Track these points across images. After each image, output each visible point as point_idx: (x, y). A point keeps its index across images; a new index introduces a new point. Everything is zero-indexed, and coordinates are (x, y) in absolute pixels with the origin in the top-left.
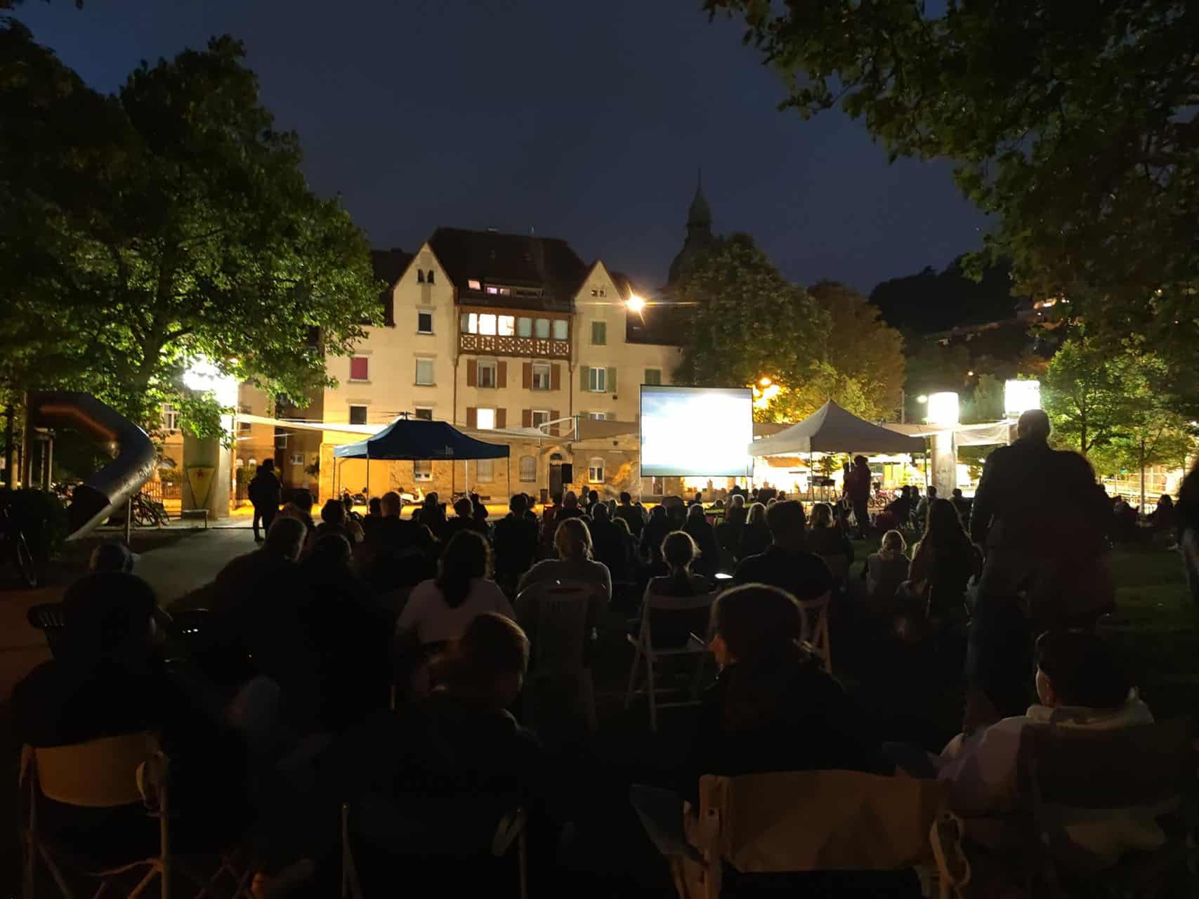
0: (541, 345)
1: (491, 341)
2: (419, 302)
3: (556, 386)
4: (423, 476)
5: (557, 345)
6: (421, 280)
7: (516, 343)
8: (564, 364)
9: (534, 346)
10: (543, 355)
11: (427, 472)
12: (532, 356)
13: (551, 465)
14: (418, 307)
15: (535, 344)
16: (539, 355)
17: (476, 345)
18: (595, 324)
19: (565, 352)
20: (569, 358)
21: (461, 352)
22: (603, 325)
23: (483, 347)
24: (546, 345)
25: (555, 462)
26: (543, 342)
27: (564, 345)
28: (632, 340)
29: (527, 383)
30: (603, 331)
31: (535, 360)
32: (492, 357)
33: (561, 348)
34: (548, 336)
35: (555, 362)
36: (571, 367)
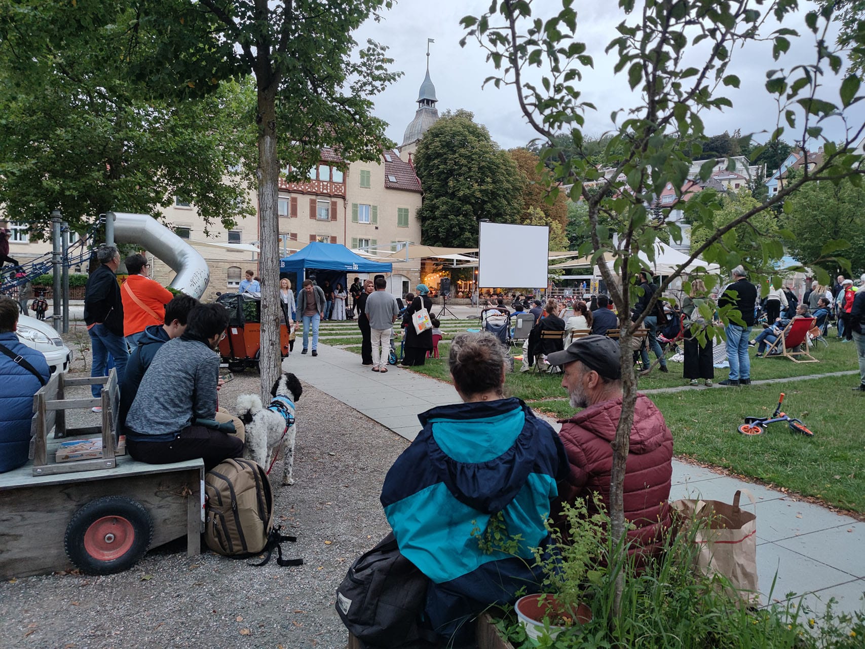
0: (323, 185)
1: (286, 181)
3: (334, 217)
4: (234, 284)
5: (336, 186)
7: (305, 183)
8: (340, 202)
9: (318, 186)
10: (325, 193)
11: (238, 281)
12: (317, 195)
15: (319, 184)
16: (322, 194)
18: (363, 172)
19: (341, 191)
20: (344, 198)
22: (368, 172)
23: (280, 185)
24: (327, 185)
26: (325, 183)
27: (341, 187)
28: (389, 187)
29: (313, 214)
30: (368, 177)
31: (319, 197)
32: (286, 194)
33: (338, 189)
34: (328, 179)
35: (334, 199)
36: (345, 204)
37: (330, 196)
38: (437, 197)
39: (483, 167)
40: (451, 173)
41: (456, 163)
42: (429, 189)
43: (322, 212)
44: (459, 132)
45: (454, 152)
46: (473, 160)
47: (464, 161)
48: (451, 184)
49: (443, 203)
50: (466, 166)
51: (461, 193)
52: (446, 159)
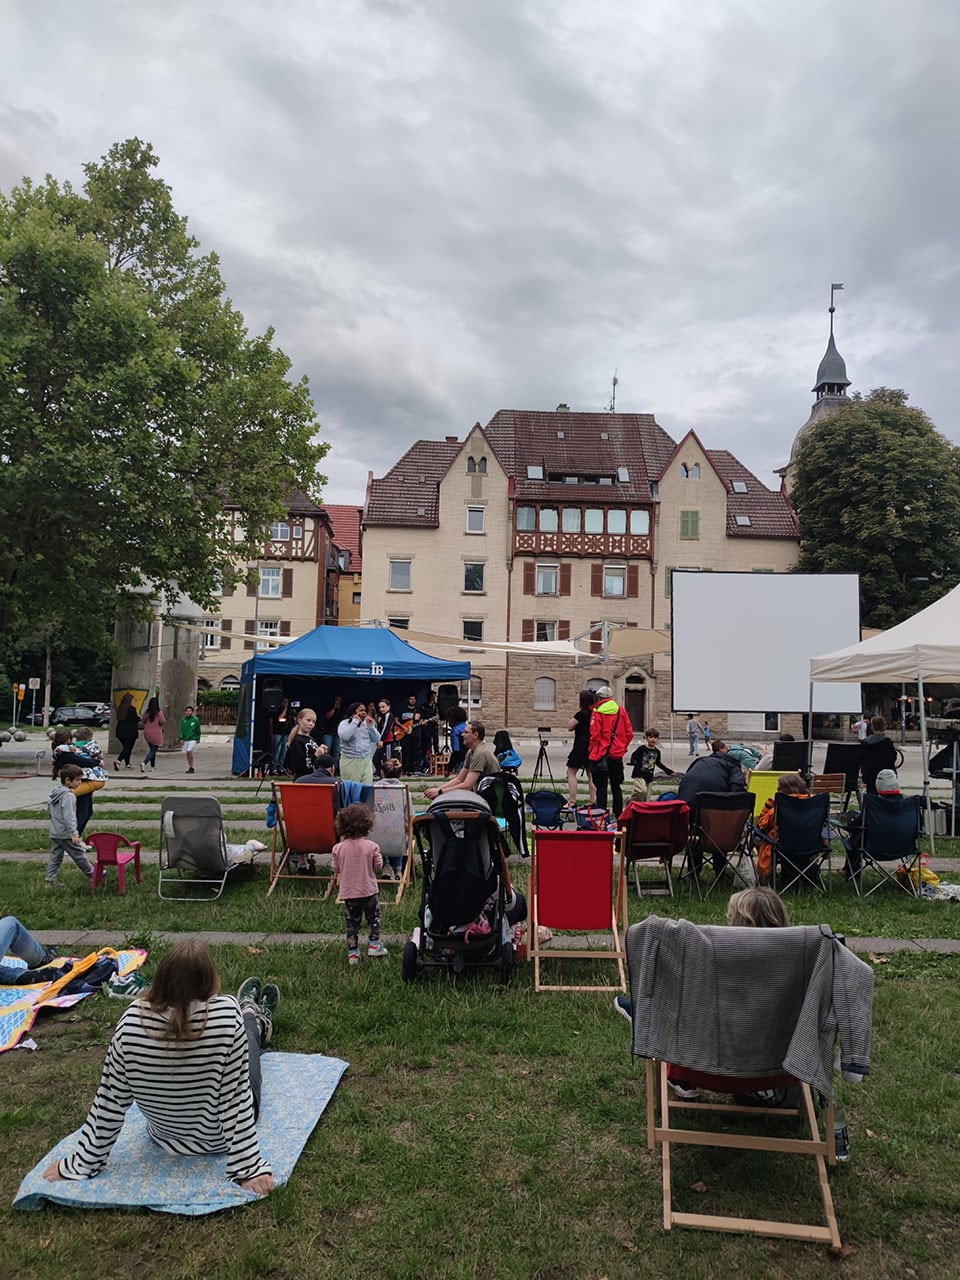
0: (614, 541)
1: (552, 539)
2: (468, 495)
3: (634, 591)
4: (471, 702)
5: (635, 541)
6: (471, 469)
7: (583, 540)
8: (643, 567)
9: (606, 544)
10: (618, 554)
11: (477, 697)
12: (603, 557)
13: (627, 690)
14: (467, 502)
15: (607, 540)
17: (534, 545)
18: (685, 514)
20: (649, 558)
21: (517, 554)
22: (696, 514)
23: (542, 547)
24: (620, 542)
25: (632, 686)
26: (618, 538)
27: (644, 542)
28: (734, 534)
29: (597, 588)
30: (695, 523)
31: (607, 561)
32: (553, 559)
33: (640, 545)
34: (623, 531)
35: (633, 563)
36: (652, 569)
37: (626, 558)
38: (822, 545)
39: (909, 481)
40: (845, 500)
41: (855, 482)
42: (808, 533)
43: (614, 584)
44: (863, 425)
45: (852, 462)
46: (887, 472)
47: (869, 476)
48: (845, 519)
49: (833, 555)
50: (875, 483)
51: (865, 534)
52: (838, 476)
